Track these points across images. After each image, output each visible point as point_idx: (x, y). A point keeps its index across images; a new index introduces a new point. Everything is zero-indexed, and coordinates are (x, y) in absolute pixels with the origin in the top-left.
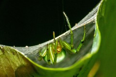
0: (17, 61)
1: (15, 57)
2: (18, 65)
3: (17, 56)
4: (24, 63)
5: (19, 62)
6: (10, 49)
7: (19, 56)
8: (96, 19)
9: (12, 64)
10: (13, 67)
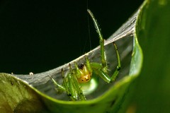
0: (17, 95)
1: (14, 88)
2: (18, 101)
3: (18, 86)
4: (28, 96)
5: (21, 96)
6: (6, 76)
7: (21, 86)
8: (135, 31)
9: (9, 100)
10: (11, 104)
